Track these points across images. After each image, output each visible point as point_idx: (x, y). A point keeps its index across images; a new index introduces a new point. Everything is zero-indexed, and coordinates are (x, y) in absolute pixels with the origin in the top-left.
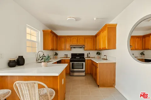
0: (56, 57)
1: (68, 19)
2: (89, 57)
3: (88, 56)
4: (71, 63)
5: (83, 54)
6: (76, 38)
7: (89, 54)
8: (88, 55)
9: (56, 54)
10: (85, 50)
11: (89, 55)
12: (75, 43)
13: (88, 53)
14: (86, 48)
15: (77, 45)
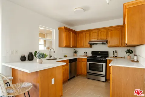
2: (116, 57)
3: (113, 55)
4: (88, 63)
5: (107, 53)
6: (97, 32)
9: (76, 52)
10: (110, 47)
11: (116, 53)
12: (95, 38)
13: (115, 51)
14: (110, 44)
15: (98, 40)
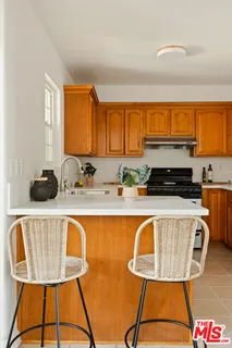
0: (90, 179)
1: (160, 53)
2: (210, 181)
3: (204, 177)
5: (189, 172)
7: (210, 169)
8: (204, 173)
9: (90, 170)
10: (198, 156)
11: (210, 173)
13: (207, 167)
14: (199, 149)
15: (169, 136)
